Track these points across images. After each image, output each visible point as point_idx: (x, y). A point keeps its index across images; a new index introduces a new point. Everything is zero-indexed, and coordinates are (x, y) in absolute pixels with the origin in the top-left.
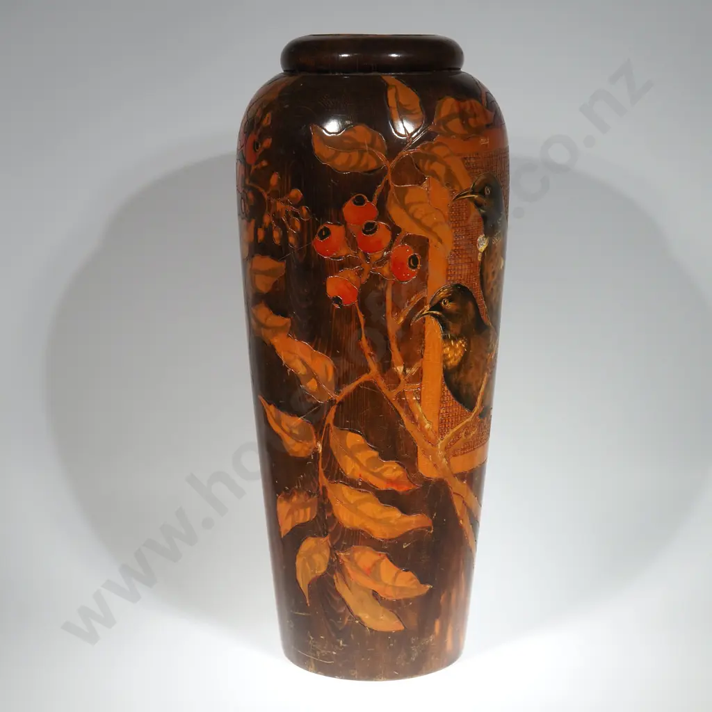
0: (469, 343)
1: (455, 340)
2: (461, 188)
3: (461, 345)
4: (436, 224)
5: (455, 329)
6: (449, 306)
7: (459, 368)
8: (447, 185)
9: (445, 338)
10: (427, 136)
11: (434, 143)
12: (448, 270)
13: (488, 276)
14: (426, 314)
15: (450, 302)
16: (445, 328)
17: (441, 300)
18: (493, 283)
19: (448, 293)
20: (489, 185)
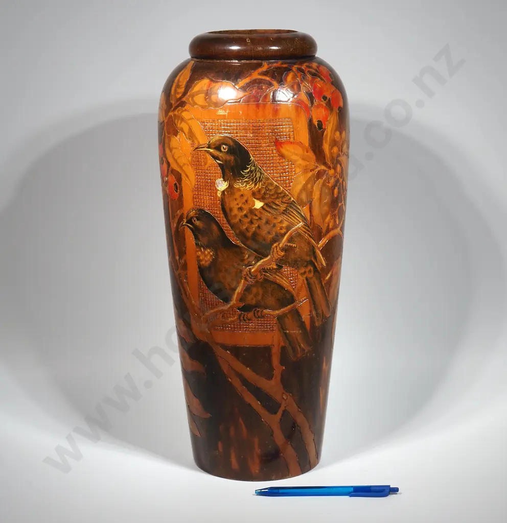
0: (216, 255)
1: (204, 248)
2: (199, 142)
3: (209, 253)
4: (184, 164)
5: (204, 240)
6: (198, 223)
7: (210, 267)
8: (189, 138)
9: (197, 244)
10: (181, 104)
11: (184, 109)
12: (193, 198)
13: (231, 210)
14: (185, 225)
15: (198, 220)
16: (196, 238)
17: (192, 218)
18: (241, 217)
19: (196, 214)
20: (226, 145)
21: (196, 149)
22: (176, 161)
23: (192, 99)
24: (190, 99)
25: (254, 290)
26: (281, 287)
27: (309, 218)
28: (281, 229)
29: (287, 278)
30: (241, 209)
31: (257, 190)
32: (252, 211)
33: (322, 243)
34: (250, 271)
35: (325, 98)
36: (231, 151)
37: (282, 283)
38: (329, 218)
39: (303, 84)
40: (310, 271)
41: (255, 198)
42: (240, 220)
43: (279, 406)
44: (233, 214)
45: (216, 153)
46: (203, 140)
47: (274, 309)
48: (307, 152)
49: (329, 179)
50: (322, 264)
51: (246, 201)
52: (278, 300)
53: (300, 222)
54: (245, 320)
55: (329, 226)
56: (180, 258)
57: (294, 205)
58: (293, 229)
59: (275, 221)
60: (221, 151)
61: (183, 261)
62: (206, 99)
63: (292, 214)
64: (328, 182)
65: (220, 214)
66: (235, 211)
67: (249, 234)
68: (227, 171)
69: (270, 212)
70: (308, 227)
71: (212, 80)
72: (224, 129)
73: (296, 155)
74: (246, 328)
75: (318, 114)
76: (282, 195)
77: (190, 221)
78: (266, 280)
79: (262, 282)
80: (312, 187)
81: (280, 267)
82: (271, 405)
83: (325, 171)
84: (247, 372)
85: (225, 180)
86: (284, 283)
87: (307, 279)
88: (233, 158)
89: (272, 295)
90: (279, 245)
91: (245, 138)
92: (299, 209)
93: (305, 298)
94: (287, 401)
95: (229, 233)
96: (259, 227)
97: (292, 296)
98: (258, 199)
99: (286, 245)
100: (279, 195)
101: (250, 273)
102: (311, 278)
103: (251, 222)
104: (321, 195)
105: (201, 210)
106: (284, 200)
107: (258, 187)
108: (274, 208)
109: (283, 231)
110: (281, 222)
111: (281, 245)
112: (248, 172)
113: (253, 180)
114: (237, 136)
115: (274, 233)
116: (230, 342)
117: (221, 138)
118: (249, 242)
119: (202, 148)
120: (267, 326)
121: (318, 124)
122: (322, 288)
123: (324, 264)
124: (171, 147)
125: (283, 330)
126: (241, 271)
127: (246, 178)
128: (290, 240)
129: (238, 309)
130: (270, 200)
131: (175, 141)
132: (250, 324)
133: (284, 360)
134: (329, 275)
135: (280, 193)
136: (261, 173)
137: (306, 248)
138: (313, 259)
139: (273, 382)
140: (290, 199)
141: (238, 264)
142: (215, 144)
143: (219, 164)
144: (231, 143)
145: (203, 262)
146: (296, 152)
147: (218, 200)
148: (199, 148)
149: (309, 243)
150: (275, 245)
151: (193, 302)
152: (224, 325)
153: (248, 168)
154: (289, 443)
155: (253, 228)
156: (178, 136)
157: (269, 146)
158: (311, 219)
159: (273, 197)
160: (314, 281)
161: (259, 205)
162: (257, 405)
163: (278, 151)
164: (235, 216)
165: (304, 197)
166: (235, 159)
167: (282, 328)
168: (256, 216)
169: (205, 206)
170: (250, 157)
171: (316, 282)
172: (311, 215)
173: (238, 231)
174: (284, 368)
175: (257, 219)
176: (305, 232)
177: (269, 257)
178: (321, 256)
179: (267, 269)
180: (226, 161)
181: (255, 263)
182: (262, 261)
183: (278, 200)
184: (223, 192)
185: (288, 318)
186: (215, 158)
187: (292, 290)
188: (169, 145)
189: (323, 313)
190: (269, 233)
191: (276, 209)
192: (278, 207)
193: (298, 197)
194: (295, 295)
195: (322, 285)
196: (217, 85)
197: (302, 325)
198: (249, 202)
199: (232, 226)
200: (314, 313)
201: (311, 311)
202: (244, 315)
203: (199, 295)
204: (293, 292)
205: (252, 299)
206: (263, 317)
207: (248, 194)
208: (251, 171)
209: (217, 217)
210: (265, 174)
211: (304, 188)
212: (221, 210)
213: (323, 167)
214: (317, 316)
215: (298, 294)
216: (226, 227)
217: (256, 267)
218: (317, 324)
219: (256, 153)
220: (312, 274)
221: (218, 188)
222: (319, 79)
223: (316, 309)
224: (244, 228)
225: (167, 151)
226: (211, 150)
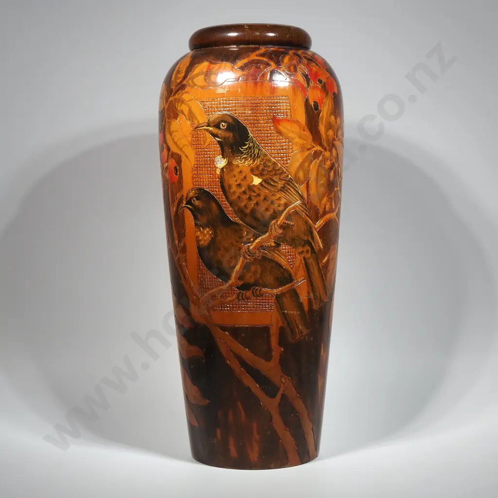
0: (215, 233)
1: (203, 228)
2: (198, 122)
3: (208, 232)
4: (184, 146)
5: (203, 220)
6: (197, 203)
7: (208, 247)
8: (189, 119)
9: (196, 225)
10: (182, 87)
11: (184, 92)
12: (193, 178)
13: (230, 187)
14: (184, 207)
15: (197, 200)
16: (195, 218)
17: (192, 198)
18: (240, 193)
19: (195, 194)
20: (225, 122)
21: (196, 128)
22: (176, 143)
23: (192, 81)
24: (190, 82)
25: (253, 268)
26: (279, 266)
27: (306, 197)
28: (279, 206)
29: (286, 256)
30: (239, 185)
31: (256, 166)
32: (251, 188)
33: (319, 224)
34: (248, 249)
35: (320, 81)
36: (230, 128)
37: (280, 262)
38: (325, 199)
39: (299, 66)
40: (307, 251)
41: (253, 175)
42: (239, 197)
43: (278, 389)
44: (232, 191)
45: (215, 131)
46: (202, 119)
47: (272, 288)
48: (304, 131)
49: (325, 161)
50: (319, 246)
51: (245, 178)
52: (277, 279)
53: (298, 200)
54: (243, 299)
55: (325, 208)
56: (180, 241)
57: (292, 183)
58: (291, 206)
59: (274, 198)
60: (219, 128)
61: (182, 244)
62: (205, 80)
63: (290, 192)
64: (325, 163)
65: (219, 191)
66: (234, 188)
67: (248, 211)
68: (226, 148)
69: (268, 189)
70: (306, 206)
71: (211, 63)
72: (224, 107)
73: (293, 132)
74: (245, 307)
75: (314, 95)
76: (281, 171)
77: (189, 202)
78: (264, 258)
79: (260, 260)
80: (309, 166)
81: (278, 245)
82: (270, 389)
83: (321, 152)
84: (246, 353)
85: (224, 157)
86: (282, 261)
87: (304, 259)
88: (231, 135)
89: (270, 273)
90: (277, 222)
91: (244, 115)
92: (296, 187)
93: (303, 278)
94: (285, 384)
95: (228, 211)
96: (257, 204)
97: (290, 275)
98: (256, 175)
99: (284, 223)
100: (277, 171)
101: (249, 251)
102: (309, 258)
103: (250, 199)
104: (317, 175)
105: (200, 189)
106: (282, 177)
107: (256, 163)
108: (272, 185)
109: (281, 208)
110: (279, 199)
111: (279, 223)
112: (247, 149)
113: (251, 156)
114: (236, 113)
115: (272, 210)
116: (229, 323)
117: (220, 116)
118: (248, 219)
119: (201, 127)
120: (265, 305)
121: (314, 104)
122: (319, 270)
123: (321, 246)
124: (171, 130)
125: (282, 310)
126: (240, 249)
127: (244, 155)
128: (289, 217)
129: (237, 288)
130: (268, 176)
131: (175, 125)
132: (249, 303)
133: (282, 341)
134: (326, 259)
135: (278, 170)
136: (259, 150)
137: (303, 228)
138: (310, 239)
139: (271, 364)
140: (288, 176)
141: (237, 242)
142: (214, 122)
143: (219, 142)
144: (230, 121)
145: (202, 242)
146: (293, 129)
147: (217, 177)
148: (199, 127)
149: (306, 222)
150: (273, 222)
151: (192, 284)
152: (223, 306)
153: (247, 144)
154: (288, 429)
155: (252, 204)
156: (178, 119)
157: (267, 123)
158: (308, 198)
159: (271, 174)
160: (311, 261)
161: (257, 181)
162: (255, 388)
163: (276, 128)
164: (234, 193)
165: (301, 175)
166: (234, 136)
167: (281, 307)
168: (254, 192)
169: (204, 184)
170: (249, 134)
171: (314, 264)
172: (308, 195)
173: (236, 208)
174: (283, 350)
175: (256, 196)
176: (302, 211)
177: (268, 234)
178: (318, 237)
179: (266, 246)
180: (225, 138)
181: (254, 240)
182: (260, 238)
183: (276, 176)
184: (222, 169)
185: (286, 298)
186: (214, 135)
187: (290, 269)
188: (170, 130)
189: (320, 297)
190: (267, 209)
191: (274, 186)
192: (276, 184)
193: (295, 175)
194: (293, 274)
195: (319, 267)
196: (216, 67)
197: (300, 306)
198: (247, 179)
199: (231, 204)
200: (312, 295)
201: (308, 293)
202: (243, 294)
203: (198, 277)
204: (291, 271)
205: (251, 277)
206: (262, 295)
207: (247, 170)
208: (250, 148)
209: (216, 195)
210: (264, 150)
211: (301, 166)
212: (220, 188)
213: (319, 148)
214: (315, 299)
215: (296, 273)
216: (225, 204)
217: (254, 244)
218: (314, 307)
219: (254, 130)
220: (310, 254)
221: (217, 166)
222: (314, 64)
223: (314, 292)
224: (243, 204)
225: (168, 136)
226: (211, 129)
